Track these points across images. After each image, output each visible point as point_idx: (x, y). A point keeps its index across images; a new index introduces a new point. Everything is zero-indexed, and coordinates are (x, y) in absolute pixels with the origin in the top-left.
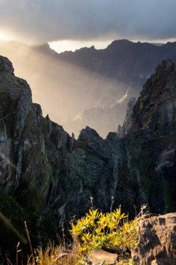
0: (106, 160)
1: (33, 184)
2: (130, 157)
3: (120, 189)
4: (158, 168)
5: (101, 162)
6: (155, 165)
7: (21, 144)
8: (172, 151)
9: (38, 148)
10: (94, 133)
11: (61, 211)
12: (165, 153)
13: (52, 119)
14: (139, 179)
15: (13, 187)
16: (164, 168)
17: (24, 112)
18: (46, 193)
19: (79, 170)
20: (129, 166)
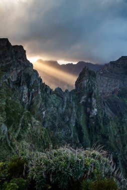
0: (63, 98)
1: (35, 103)
2: (72, 98)
3: (67, 108)
4: (81, 102)
5: (61, 99)
6: (80, 101)
7: (31, 90)
8: (86, 96)
9: (38, 92)
10: (60, 89)
11: (44, 113)
12: (83, 97)
13: (46, 84)
14: (74, 105)
15: (28, 104)
16: (83, 102)
17: (33, 80)
18: (39, 107)
19: (53, 101)
20: (71, 101)
